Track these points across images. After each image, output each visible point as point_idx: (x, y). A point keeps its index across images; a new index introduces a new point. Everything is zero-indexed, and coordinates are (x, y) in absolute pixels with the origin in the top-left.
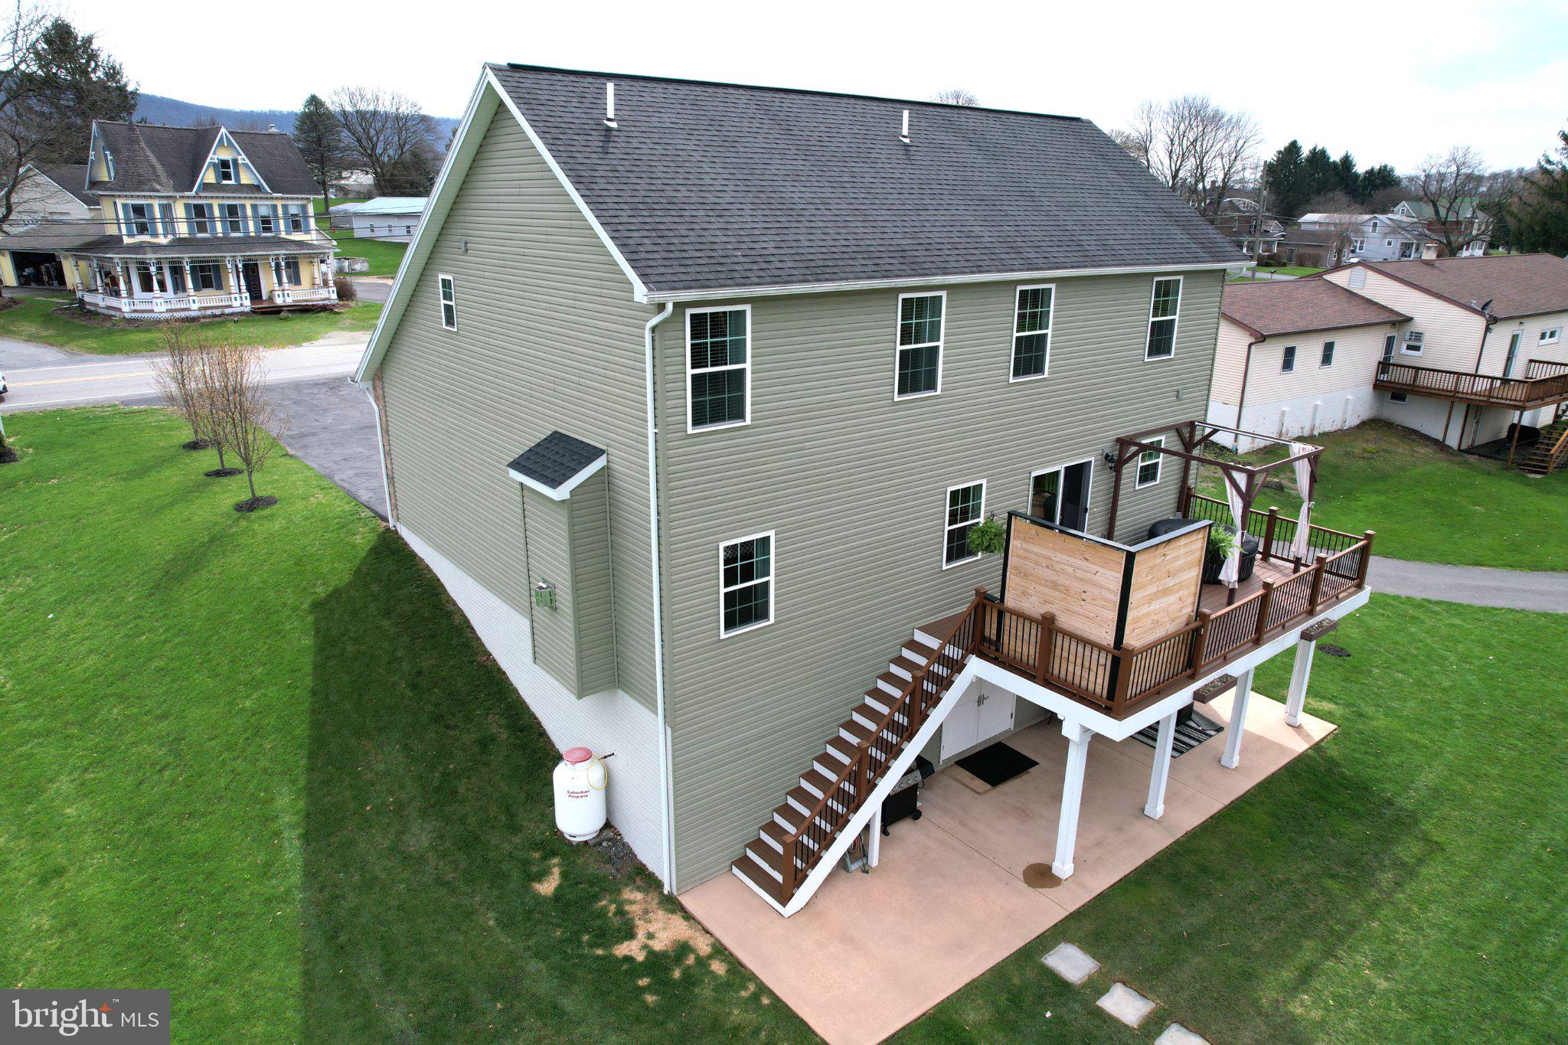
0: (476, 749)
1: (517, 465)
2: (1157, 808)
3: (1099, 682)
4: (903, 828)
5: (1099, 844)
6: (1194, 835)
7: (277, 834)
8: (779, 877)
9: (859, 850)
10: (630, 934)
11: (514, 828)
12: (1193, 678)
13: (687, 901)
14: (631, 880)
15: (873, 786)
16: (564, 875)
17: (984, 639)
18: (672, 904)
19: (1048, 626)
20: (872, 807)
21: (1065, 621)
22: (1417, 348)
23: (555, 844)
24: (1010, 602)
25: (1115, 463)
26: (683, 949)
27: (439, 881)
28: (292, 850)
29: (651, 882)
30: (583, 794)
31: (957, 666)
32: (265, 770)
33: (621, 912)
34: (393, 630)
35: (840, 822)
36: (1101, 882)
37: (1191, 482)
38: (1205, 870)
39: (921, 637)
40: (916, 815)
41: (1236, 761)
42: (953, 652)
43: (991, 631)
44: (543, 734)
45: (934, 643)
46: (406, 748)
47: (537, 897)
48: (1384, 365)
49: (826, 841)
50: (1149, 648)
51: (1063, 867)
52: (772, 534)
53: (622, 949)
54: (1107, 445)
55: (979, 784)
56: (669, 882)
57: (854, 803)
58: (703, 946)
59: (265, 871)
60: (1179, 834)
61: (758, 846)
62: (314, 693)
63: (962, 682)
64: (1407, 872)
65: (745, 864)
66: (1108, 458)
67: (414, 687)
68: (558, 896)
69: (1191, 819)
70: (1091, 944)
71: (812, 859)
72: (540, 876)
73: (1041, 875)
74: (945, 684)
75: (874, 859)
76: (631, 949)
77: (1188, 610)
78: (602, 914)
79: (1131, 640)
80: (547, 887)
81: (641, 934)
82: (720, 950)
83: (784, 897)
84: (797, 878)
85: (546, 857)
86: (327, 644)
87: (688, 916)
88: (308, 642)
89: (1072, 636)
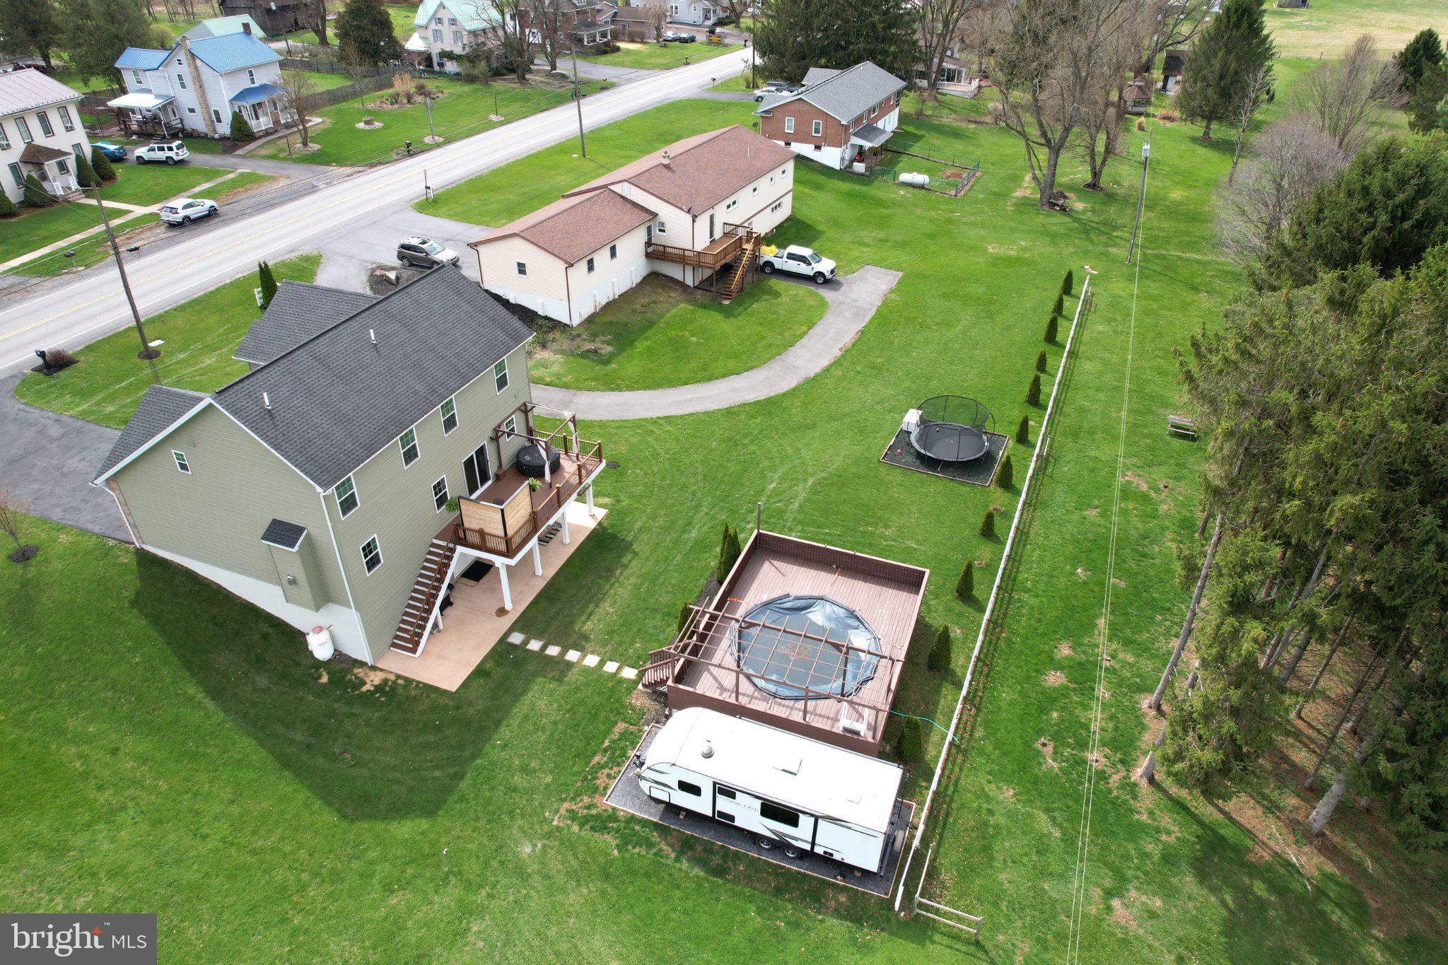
0: (263, 640)
1: (264, 538)
2: (539, 572)
3: (503, 547)
4: (448, 610)
5: (520, 593)
6: (553, 578)
7: (200, 703)
8: (411, 646)
9: (435, 626)
10: (365, 683)
11: (298, 664)
12: (536, 532)
13: (378, 665)
14: (354, 666)
15: (434, 604)
16: (328, 673)
17: (460, 538)
18: (374, 668)
19: (482, 533)
20: (436, 610)
21: (487, 530)
22: (664, 231)
23: (319, 664)
24: (466, 525)
25: (495, 439)
26: (386, 681)
27: (282, 693)
28: (211, 705)
29: (362, 664)
30: (325, 643)
31: (453, 551)
32: (173, 683)
33: (357, 678)
34: (186, 603)
35: (426, 620)
36: (522, 607)
37: (531, 424)
38: (558, 590)
39: (435, 541)
40: (451, 604)
41: (568, 541)
42: (451, 545)
43: (462, 535)
44: (287, 624)
45: (443, 543)
46: (231, 651)
47: (322, 684)
48: (649, 243)
49: (423, 628)
50: (517, 533)
51: (508, 606)
52: (375, 536)
53: (365, 688)
54: (490, 433)
55: (472, 583)
56: (370, 662)
57: (429, 612)
58: (392, 677)
59: (207, 716)
60: (548, 579)
61: (397, 637)
62: (169, 644)
63: (456, 556)
64: (625, 567)
65: (394, 645)
66: (492, 439)
67: (216, 624)
68: (330, 681)
69: (552, 572)
70: (521, 631)
71: (420, 636)
72: (320, 676)
73: (502, 612)
74: (450, 558)
75: (441, 626)
76: (368, 687)
77: (529, 510)
78: (350, 681)
79: (510, 533)
80: (325, 679)
81: (368, 682)
82: (398, 676)
83: (414, 651)
84: (417, 644)
85: (317, 669)
86: (156, 620)
87: (381, 670)
88: (145, 622)
89: (491, 535)
